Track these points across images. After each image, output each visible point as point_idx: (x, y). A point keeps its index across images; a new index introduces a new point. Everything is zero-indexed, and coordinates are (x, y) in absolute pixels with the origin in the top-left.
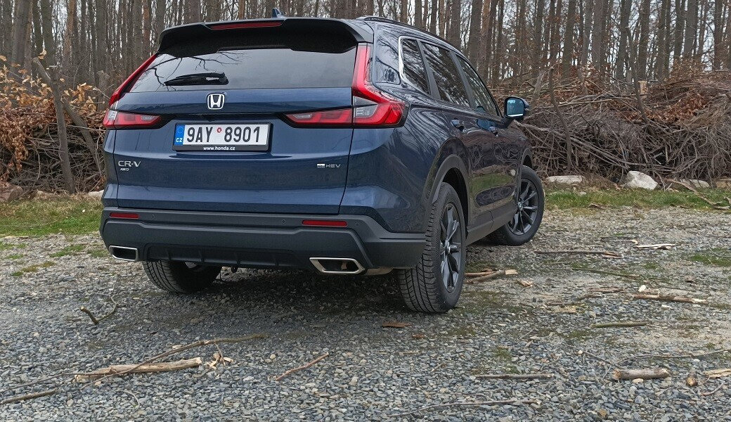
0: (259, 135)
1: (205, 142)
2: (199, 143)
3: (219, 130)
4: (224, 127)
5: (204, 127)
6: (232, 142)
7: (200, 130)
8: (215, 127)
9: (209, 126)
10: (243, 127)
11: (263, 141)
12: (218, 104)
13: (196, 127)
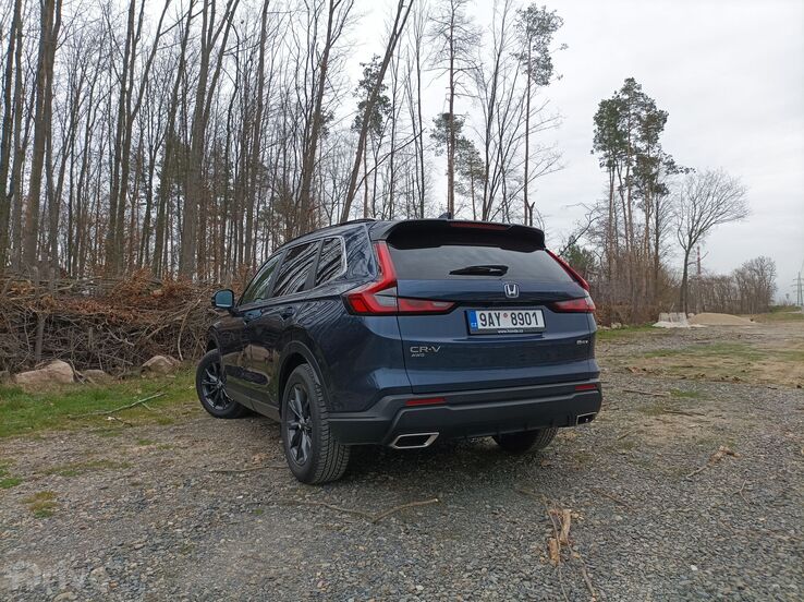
0: (536, 319)
1: (497, 326)
2: (492, 327)
3: (505, 315)
4: (509, 312)
5: (492, 313)
6: (518, 326)
7: (490, 315)
8: (502, 313)
9: (497, 312)
10: (523, 312)
11: (541, 324)
12: (514, 292)
13: (486, 313)
